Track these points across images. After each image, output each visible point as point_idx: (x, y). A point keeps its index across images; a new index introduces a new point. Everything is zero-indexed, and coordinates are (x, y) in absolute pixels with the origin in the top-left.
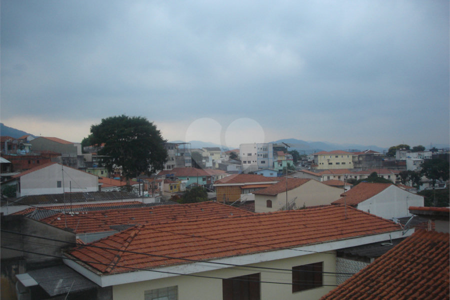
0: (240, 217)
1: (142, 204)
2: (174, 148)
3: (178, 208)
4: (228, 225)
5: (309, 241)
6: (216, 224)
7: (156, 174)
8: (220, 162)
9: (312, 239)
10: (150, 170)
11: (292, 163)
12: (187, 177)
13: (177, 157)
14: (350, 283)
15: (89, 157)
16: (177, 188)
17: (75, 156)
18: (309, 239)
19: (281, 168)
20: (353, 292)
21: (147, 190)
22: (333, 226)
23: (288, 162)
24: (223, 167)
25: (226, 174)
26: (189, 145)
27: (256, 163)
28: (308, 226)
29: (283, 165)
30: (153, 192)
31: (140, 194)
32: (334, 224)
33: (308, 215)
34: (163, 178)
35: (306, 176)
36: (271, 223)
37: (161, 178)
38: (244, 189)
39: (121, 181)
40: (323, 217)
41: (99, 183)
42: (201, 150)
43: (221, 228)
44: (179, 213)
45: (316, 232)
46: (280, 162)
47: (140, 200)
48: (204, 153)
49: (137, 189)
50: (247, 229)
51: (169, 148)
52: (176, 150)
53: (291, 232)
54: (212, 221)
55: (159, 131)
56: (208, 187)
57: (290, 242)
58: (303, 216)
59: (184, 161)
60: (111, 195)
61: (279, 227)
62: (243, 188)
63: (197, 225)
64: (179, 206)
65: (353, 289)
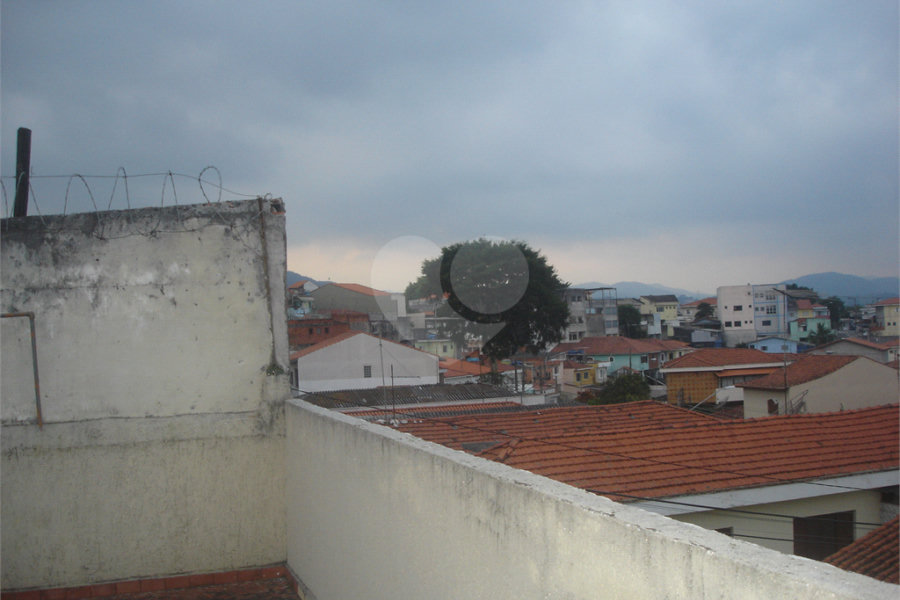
0: (696, 426)
1: (519, 407)
2: (583, 299)
3: (586, 412)
4: (672, 440)
5: (826, 472)
6: (649, 439)
7: (549, 351)
8: (677, 324)
9: (832, 467)
10: (536, 342)
11: (827, 324)
12: (611, 354)
13: (589, 316)
14: (877, 537)
15: (419, 319)
16: (590, 377)
17: (395, 318)
18: (826, 468)
19: (805, 335)
20: (879, 551)
21: (530, 382)
22: (877, 445)
23: (821, 321)
24: (682, 334)
25: (689, 348)
26: (613, 292)
27: (752, 325)
28: (825, 443)
29: (808, 328)
30: (541, 384)
31: (517, 389)
32: (878, 441)
33: (826, 425)
34: (562, 358)
35: (855, 351)
36: (755, 437)
37: (557, 357)
38: (722, 378)
39: (482, 364)
40: (855, 428)
41: (441, 368)
42: (639, 301)
43: (658, 446)
44: (587, 423)
45: (840, 455)
46: (802, 322)
47: (517, 400)
48: (642, 306)
49: (512, 379)
50: (708, 448)
51: (574, 300)
52: (587, 302)
53: (793, 454)
54: (643, 433)
55: (552, 267)
56: (653, 375)
57: (788, 472)
58: (818, 425)
59: (603, 325)
60: (464, 391)
61: (768, 446)
62: (720, 375)
63: (614, 440)
64: (587, 409)
65: (879, 547)
